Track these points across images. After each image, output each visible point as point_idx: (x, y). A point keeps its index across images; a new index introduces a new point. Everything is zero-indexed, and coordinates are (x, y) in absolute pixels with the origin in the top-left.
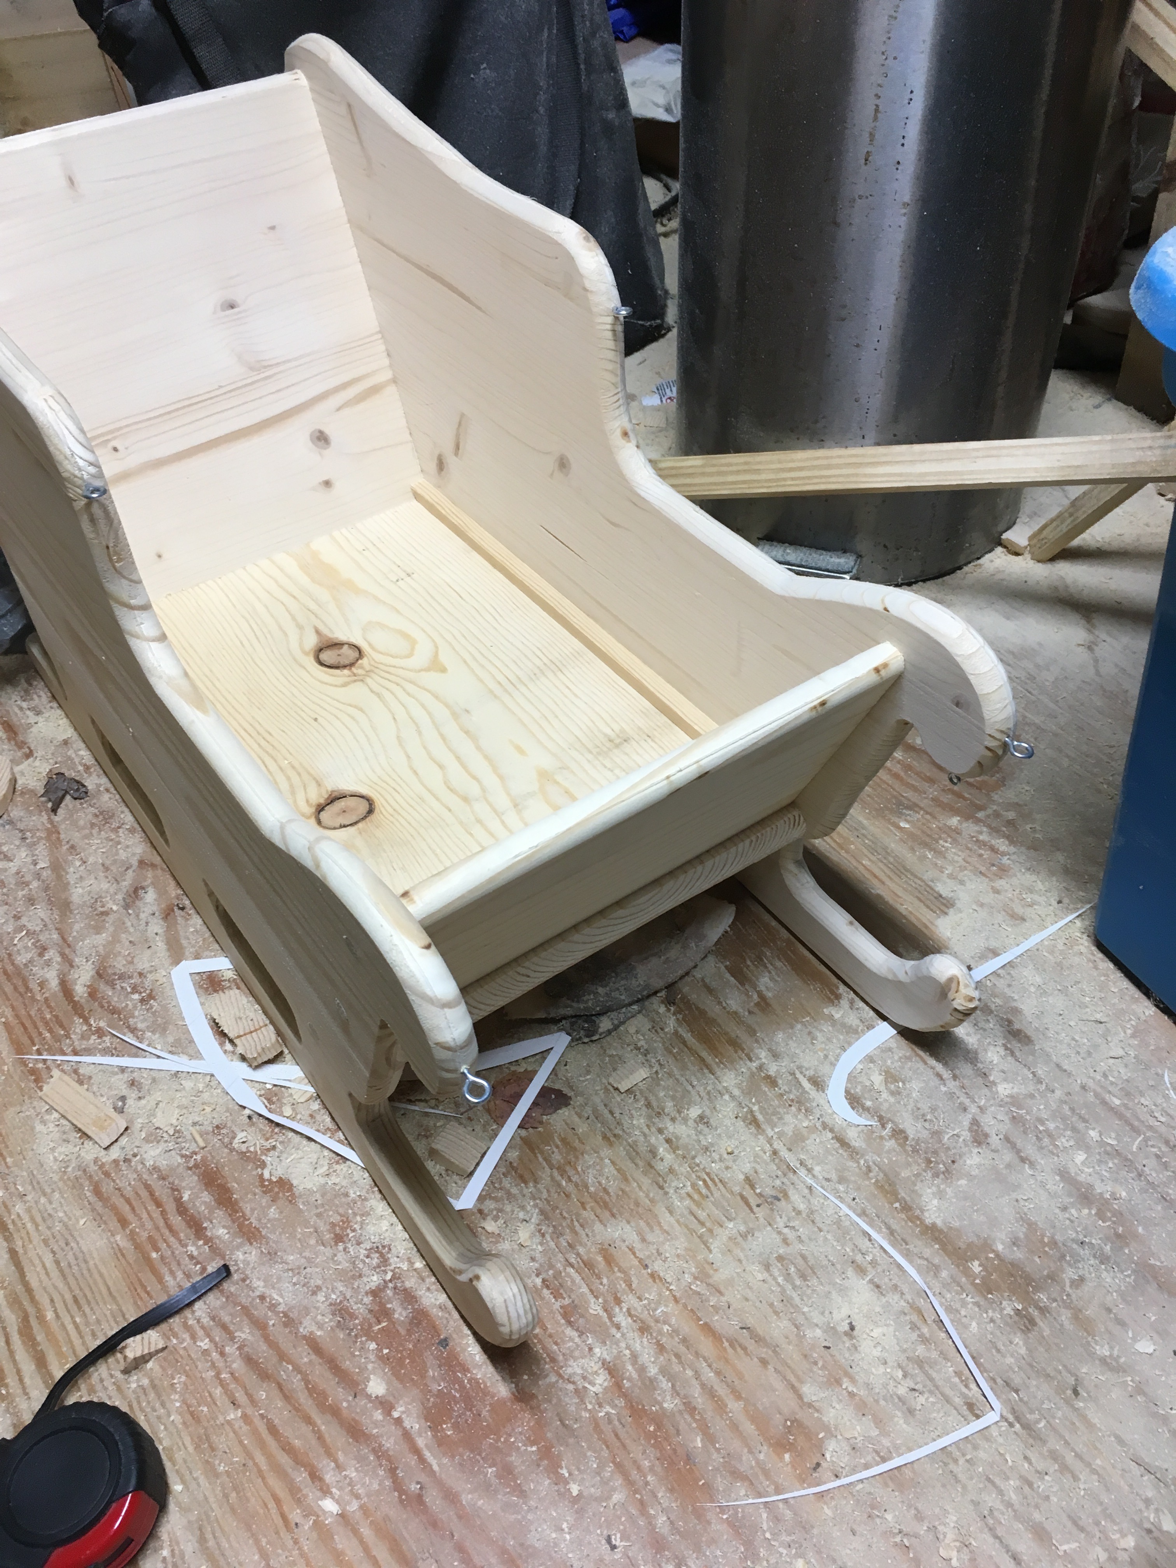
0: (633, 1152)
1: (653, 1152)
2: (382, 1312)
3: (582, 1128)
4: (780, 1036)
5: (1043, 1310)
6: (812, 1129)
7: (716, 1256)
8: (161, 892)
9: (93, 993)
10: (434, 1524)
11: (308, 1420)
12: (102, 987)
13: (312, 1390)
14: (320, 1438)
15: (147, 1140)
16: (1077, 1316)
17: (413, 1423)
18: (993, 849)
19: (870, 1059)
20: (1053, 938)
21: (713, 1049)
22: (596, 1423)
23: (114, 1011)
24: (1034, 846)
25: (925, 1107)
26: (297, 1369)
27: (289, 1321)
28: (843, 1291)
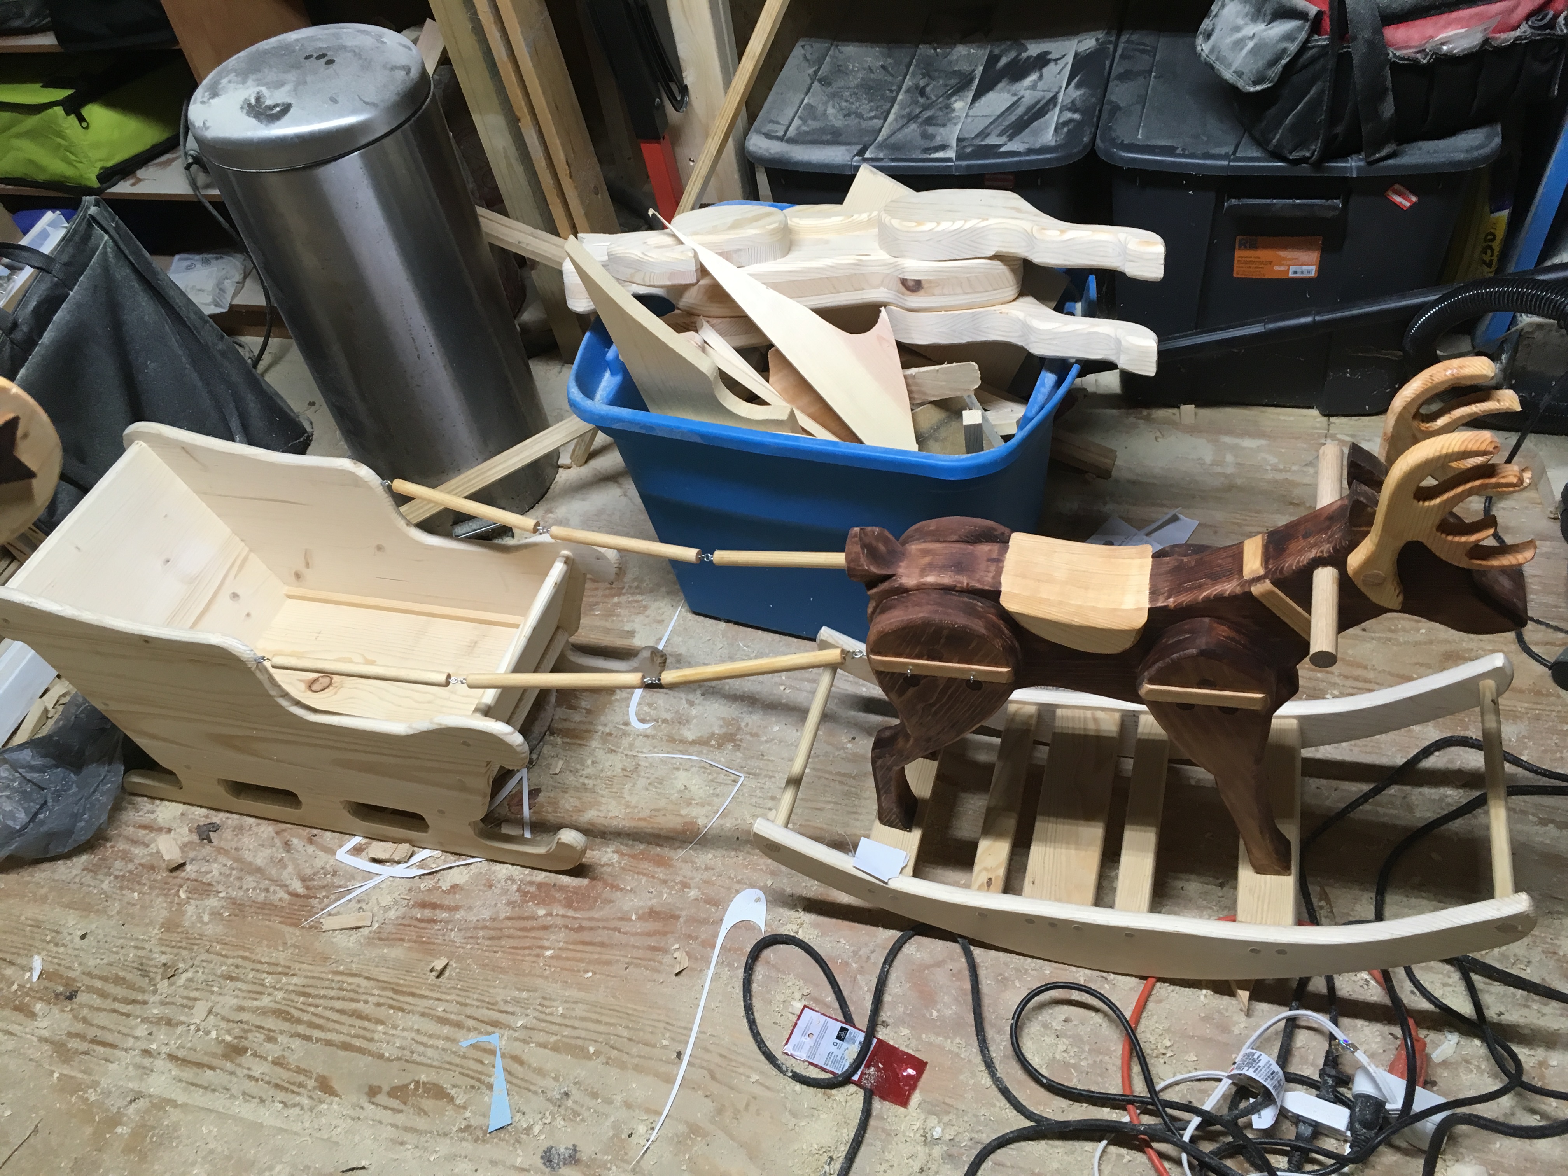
0: (577, 789)
1: (584, 784)
2: (525, 894)
3: (552, 795)
4: (602, 718)
5: (741, 740)
6: (634, 740)
7: (628, 798)
8: (299, 837)
9: (308, 888)
10: (591, 929)
11: (526, 937)
12: (309, 883)
13: (521, 929)
14: (534, 938)
15: (385, 912)
16: (752, 735)
17: (562, 912)
18: (637, 601)
19: (639, 704)
20: (678, 620)
21: (582, 738)
22: (623, 869)
23: (324, 887)
24: (652, 591)
25: (668, 707)
26: (509, 928)
27: (493, 919)
28: (676, 779)
